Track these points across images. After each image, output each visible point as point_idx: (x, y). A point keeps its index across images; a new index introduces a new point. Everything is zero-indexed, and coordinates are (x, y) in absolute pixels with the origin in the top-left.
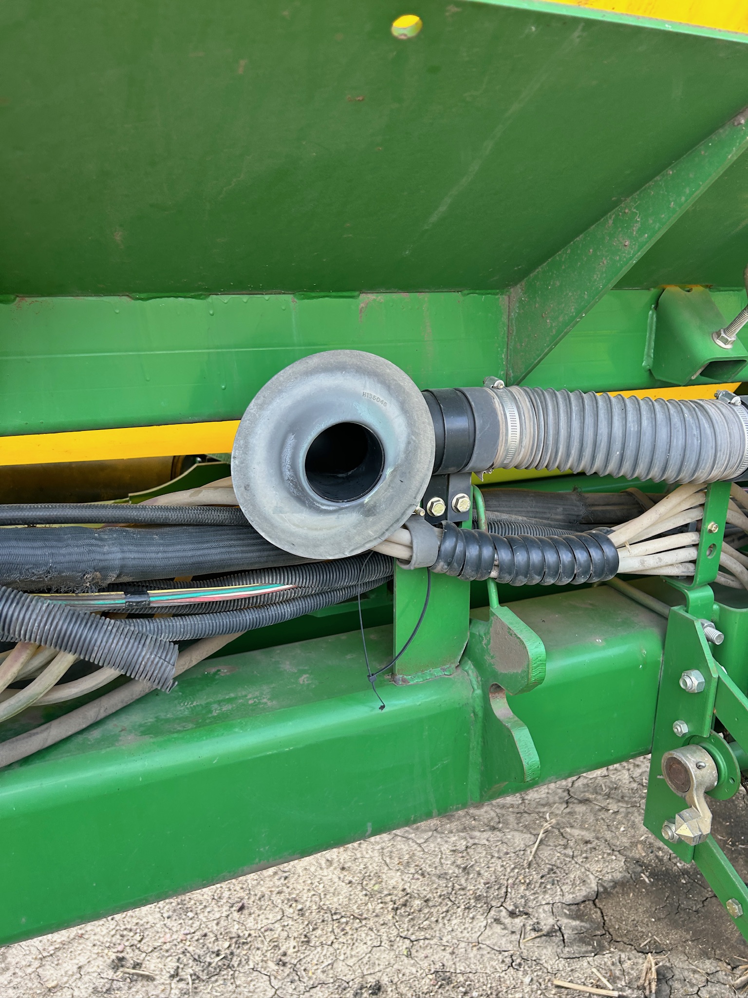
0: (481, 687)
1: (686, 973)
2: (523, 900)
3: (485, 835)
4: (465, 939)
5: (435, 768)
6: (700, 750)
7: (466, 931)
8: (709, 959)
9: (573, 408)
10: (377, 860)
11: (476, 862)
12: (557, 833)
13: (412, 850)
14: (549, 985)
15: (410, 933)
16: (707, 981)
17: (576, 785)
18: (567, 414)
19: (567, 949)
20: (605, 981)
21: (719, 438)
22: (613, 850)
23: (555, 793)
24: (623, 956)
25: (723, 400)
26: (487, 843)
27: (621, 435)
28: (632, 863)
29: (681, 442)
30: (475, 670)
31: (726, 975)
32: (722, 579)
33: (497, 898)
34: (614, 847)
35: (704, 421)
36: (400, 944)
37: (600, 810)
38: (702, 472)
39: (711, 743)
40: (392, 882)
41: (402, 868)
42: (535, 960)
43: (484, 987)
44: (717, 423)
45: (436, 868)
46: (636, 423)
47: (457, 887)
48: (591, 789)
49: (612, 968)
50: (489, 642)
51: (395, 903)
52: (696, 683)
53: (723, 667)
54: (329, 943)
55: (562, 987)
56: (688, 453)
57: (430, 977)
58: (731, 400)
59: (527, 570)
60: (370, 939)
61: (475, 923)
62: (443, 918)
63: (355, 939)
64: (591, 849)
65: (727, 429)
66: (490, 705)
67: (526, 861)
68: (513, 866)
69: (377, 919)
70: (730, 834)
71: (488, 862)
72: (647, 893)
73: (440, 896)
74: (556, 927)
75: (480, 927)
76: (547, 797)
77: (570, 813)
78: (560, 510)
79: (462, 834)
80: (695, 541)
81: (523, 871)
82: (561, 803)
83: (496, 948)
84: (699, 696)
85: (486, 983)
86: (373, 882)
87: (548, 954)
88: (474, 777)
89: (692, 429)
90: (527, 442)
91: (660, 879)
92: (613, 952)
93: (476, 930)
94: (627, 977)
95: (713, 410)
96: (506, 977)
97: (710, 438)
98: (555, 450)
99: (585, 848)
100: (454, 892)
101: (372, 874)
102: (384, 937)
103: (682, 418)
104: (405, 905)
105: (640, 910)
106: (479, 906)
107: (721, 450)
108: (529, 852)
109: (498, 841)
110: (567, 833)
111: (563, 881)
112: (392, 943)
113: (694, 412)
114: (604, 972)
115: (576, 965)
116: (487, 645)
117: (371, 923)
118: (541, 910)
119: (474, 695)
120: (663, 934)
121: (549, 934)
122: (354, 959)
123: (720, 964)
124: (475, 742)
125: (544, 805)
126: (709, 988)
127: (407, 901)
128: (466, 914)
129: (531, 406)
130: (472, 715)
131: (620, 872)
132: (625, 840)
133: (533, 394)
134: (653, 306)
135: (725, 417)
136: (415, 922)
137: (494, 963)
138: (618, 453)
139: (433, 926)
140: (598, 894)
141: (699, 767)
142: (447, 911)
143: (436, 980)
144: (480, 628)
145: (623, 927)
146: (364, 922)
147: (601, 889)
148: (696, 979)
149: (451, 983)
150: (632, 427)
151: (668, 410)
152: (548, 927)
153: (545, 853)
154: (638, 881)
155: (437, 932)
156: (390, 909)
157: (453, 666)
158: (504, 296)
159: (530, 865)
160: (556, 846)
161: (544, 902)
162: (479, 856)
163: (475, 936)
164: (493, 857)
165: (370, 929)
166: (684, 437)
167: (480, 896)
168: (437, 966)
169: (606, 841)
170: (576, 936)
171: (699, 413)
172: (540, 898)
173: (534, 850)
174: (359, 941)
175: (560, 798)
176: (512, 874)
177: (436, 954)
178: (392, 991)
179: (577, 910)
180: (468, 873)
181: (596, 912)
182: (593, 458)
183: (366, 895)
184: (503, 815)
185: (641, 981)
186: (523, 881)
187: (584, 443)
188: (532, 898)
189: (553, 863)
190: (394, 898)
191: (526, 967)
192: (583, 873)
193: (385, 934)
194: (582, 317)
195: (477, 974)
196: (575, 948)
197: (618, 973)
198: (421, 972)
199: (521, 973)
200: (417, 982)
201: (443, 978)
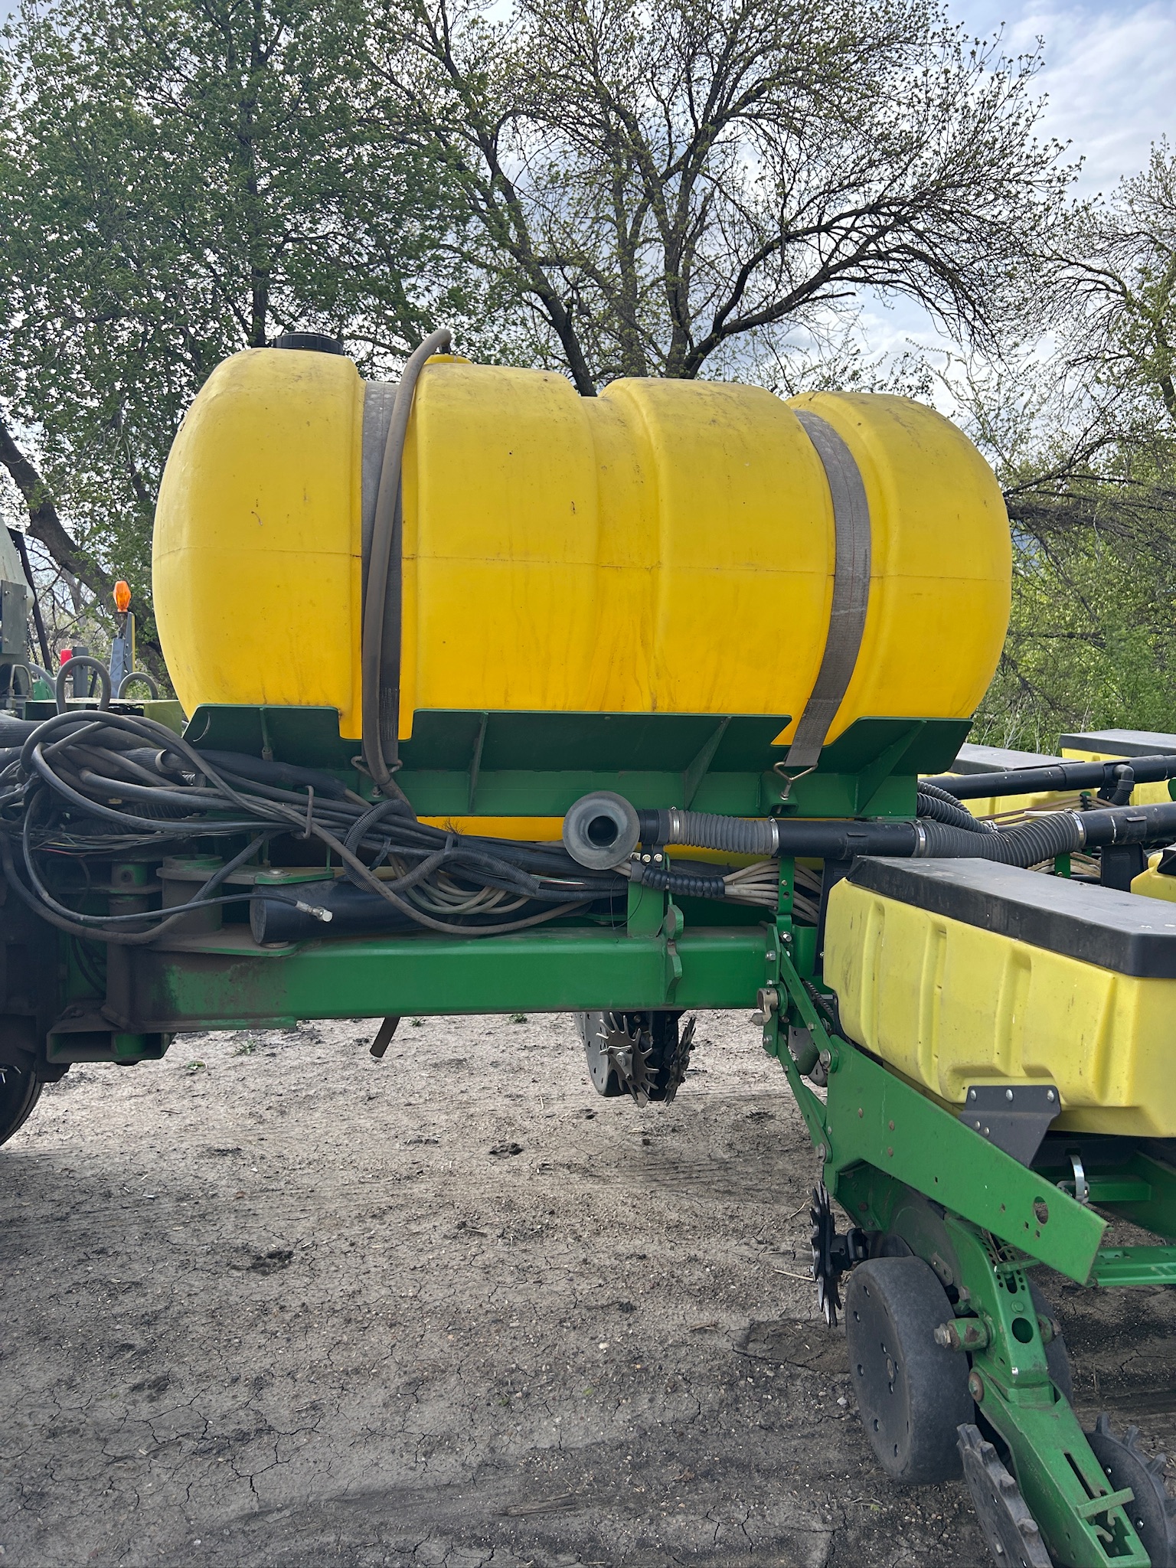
0: (665, 944)
3: (757, 1204)
4: (718, 1248)
6: (772, 988)
7: (720, 1245)
10: (663, 1206)
11: (742, 1215)
13: (692, 1205)
15: (676, 1240)
25: (765, 820)
26: (756, 1208)
30: (664, 937)
33: (752, 1233)
36: (667, 1243)
50: (668, 919)
52: (771, 956)
59: (681, 887)
65: (767, 831)
80: (777, 889)
84: (773, 962)
90: (682, 833)
107: (759, 839)
119: (662, 948)
129: (686, 819)
130: (661, 957)
134: (759, 780)
144: (666, 915)
157: (655, 935)
178: (653, 1259)
180: (733, 1219)
183: (648, 1220)
190: (669, 1223)
191: (758, 1264)
193: (658, 1238)
195: (720, 1261)
198: (677, 1256)
199: (753, 1265)
200: (673, 1259)
201: (693, 1259)
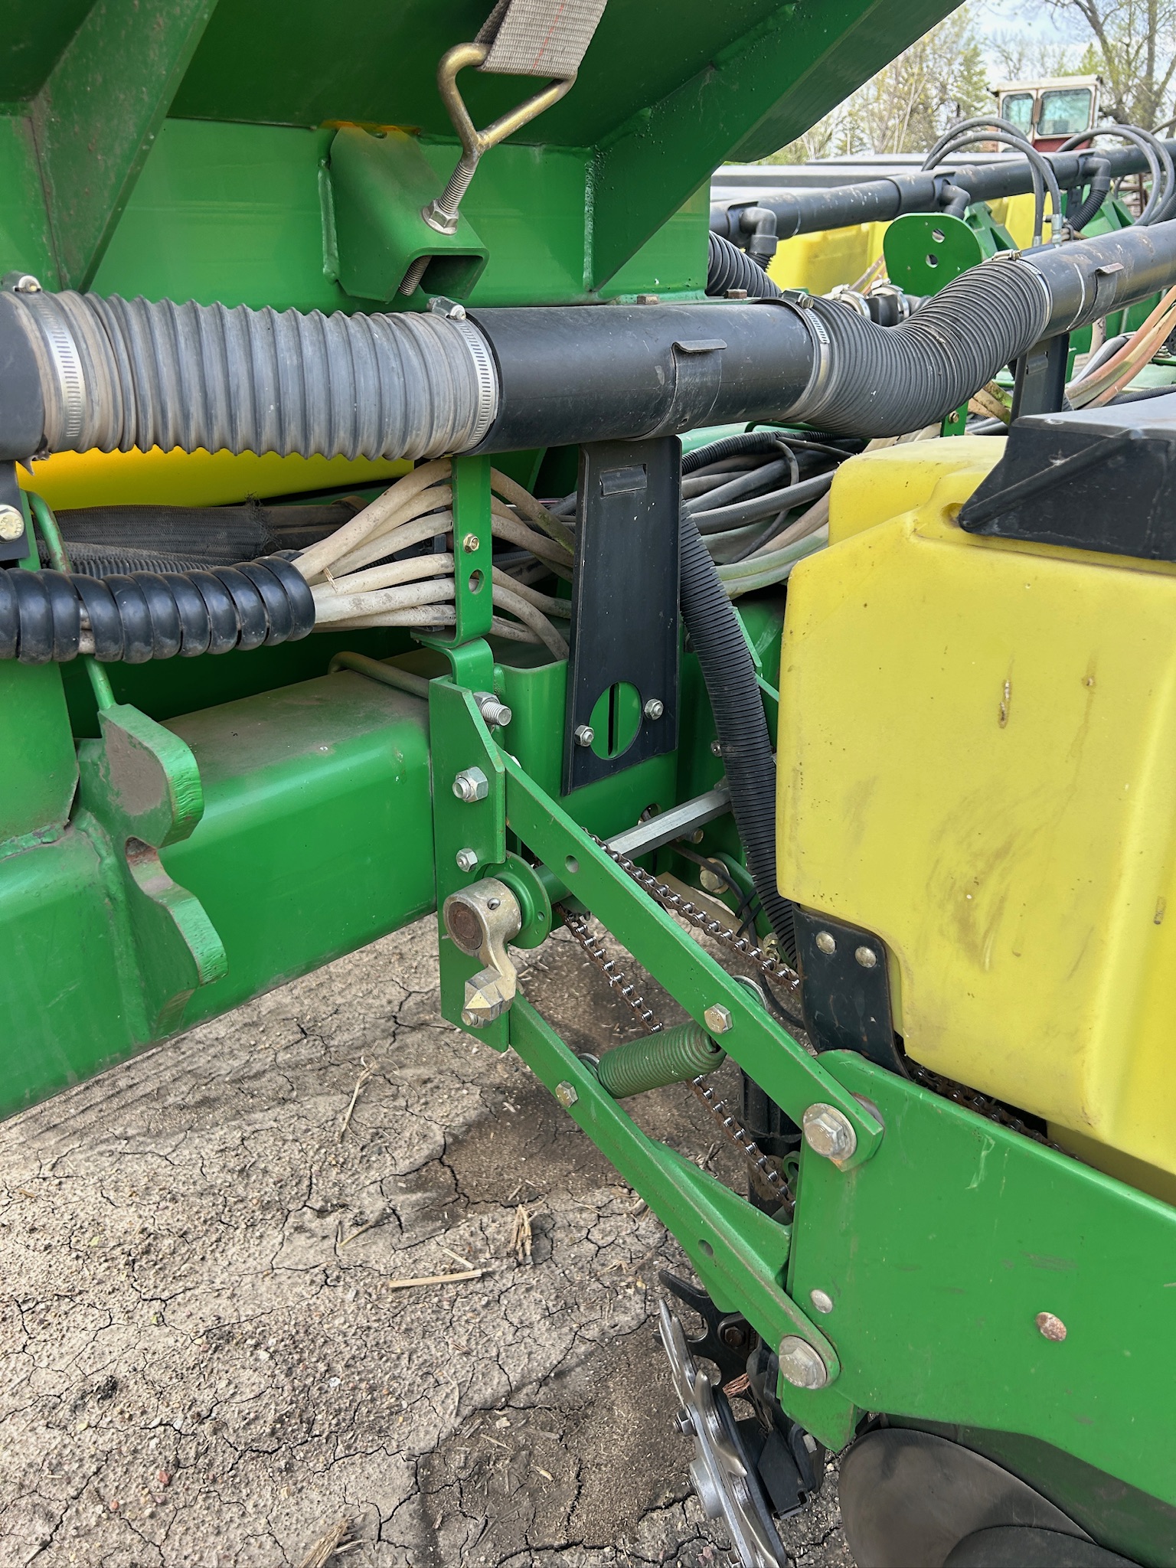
0: (112, 851)
1: (571, 1216)
2: (337, 1189)
3: (271, 1114)
4: (251, 1271)
5: (53, 1002)
6: (494, 883)
7: (251, 1259)
8: (599, 1188)
9: (180, 327)
10: (93, 1200)
11: (260, 1157)
12: (381, 1080)
13: (152, 1169)
14: (384, 1291)
15: (159, 1289)
16: (599, 1216)
17: (405, 1007)
18: (170, 339)
19: (406, 1235)
20: (462, 1260)
21: (433, 374)
22: (464, 1082)
23: (375, 1026)
24: (485, 1220)
25: (438, 312)
26: (275, 1125)
27: (271, 375)
28: (491, 1093)
29: (372, 382)
30: (98, 826)
31: (622, 1202)
32: (504, 628)
33: (297, 1197)
34: (465, 1079)
35: (407, 346)
36: (145, 1311)
37: (442, 1033)
38: (417, 435)
39: (509, 870)
40: (124, 1225)
41: (137, 1199)
42: (361, 1266)
43: (286, 1328)
44: (428, 347)
45: (194, 1183)
46: (293, 352)
47: (231, 1200)
48: (428, 1008)
49: (472, 1240)
50: (107, 769)
51: (130, 1255)
52: (475, 785)
53: (513, 758)
54: (20, 1348)
55: (403, 1288)
56: (386, 400)
57: (198, 1341)
58: (449, 311)
59: (149, 631)
60: (92, 1319)
61: (264, 1243)
62: (213, 1251)
63: (65, 1329)
64: (432, 1089)
65: (444, 357)
66: (131, 877)
67: (337, 1134)
68: (317, 1146)
69: (100, 1287)
70: (616, 1019)
71: (279, 1152)
72: (514, 1127)
73: (205, 1222)
74: (389, 1211)
75: (273, 1246)
76: (364, 1035)
77: (398, 1049)
78: (222, 535)
79: (233, 1123)
80: (447, 567)
81: (334, 1148)
82: (385, 1038)
83: (300, 1267)
84: (482, 803)
85: (287, 1320)
86: (88, 1235)
87: (379, 1252)
88: (132, 1003)
89: (389, 358)
90: (101, 392)
91: (530, 1103)
92: (472, 1219)
93: (268, 1252)
94: (492, 1247)
95: (421, 328)
96: (319, 1302)
97: (420, 374)
98: (158, 408)
99: (424, 1092)
100: (227, 1209)
101: (86, 1224)
102: (116, 1309)
103: (370, 341)
104: (147, 1252)
105: (505, 1152)
106: (269, 1217)
107: (438, 394)
108: (341, 1120)
109: (293, 1117)
110: (395, 1077)
111: (394, 1145)
112: (130, 1314)
113: (389, 331)
114: (460, 1249)
115: (419, 1253)
116: (105, 776)
117: (89, 1298)
118: (364, 1195)
119: (104, 866)
120: (537, 1174)
121: (378, 1224)
122: (67, 1359)
123: (614, 1190)
124: (122, 947)
125: (359, 1048)
126: (601, 1226)
127: (149, 1244)
128: (249, 1235)
129: (96, 323)
130: (107, 900)
131: (475, 1109)
132: (479, 1064)
133: (101, 303)
134: (323, 162)
135: (439, 338)
136: (167, 1272)
137: (298, 1290)
138: (272, 407)
139: (197, 1268)
140: (445, 1147)
141: (492, 907)
142: (219, 1240)
143: (208, 1343)
144: (93, 751)
145: (483, 1180)
146: (78, 1299)
147: (450, 1140)
148: (585, 1220)
149: (233, 1338)
150: (288, 359)
151: (346, 327)
152: (377, 1214)
153: (365, 1114)
154: (498, 1114)
155: (206, 1274)
156: (121, 1266)
157: (58, 826)
158: (19, 118)
159: (343, 1136)
160: (381, 1100)
161: (368, 1183)
162: (263, 1147)
163: (266, 1261)
164: (285, 1141)
165: (89, 1305)
166: (376, 374)
167: (269, 1202)
168: (209, 1323)
169: (453, 1072)
170: (419, 1213)
171: (398, 333)
172: (362, 1178)
173: (347, 1115)
174: (72, 1329)
175: (383, 1031)
176: (317, 1157)
177: (206, 1305)
178: (136, 1383)
179: (416, 1178)
180: (248, 1176)
181: (444, 1173)
182: (232, 419)
183: (78, 1257)
184: (298, 1078)
185: (512, 1245)
186: (334, 1163)
187: (210, 392)
188: (349, 1181)
189: (379, 1125)
190: (127, 1248)
191: (348, 1279)
192: (422, 1126)
193: (118, 1305)
194: (150, 143)
195: (274, 1312)
196: (418, 1230)
197: (479, 1244)
198: (181, 1340)
199: (340, 1289)
200: (177, 1356)
201: (220, 1337)
